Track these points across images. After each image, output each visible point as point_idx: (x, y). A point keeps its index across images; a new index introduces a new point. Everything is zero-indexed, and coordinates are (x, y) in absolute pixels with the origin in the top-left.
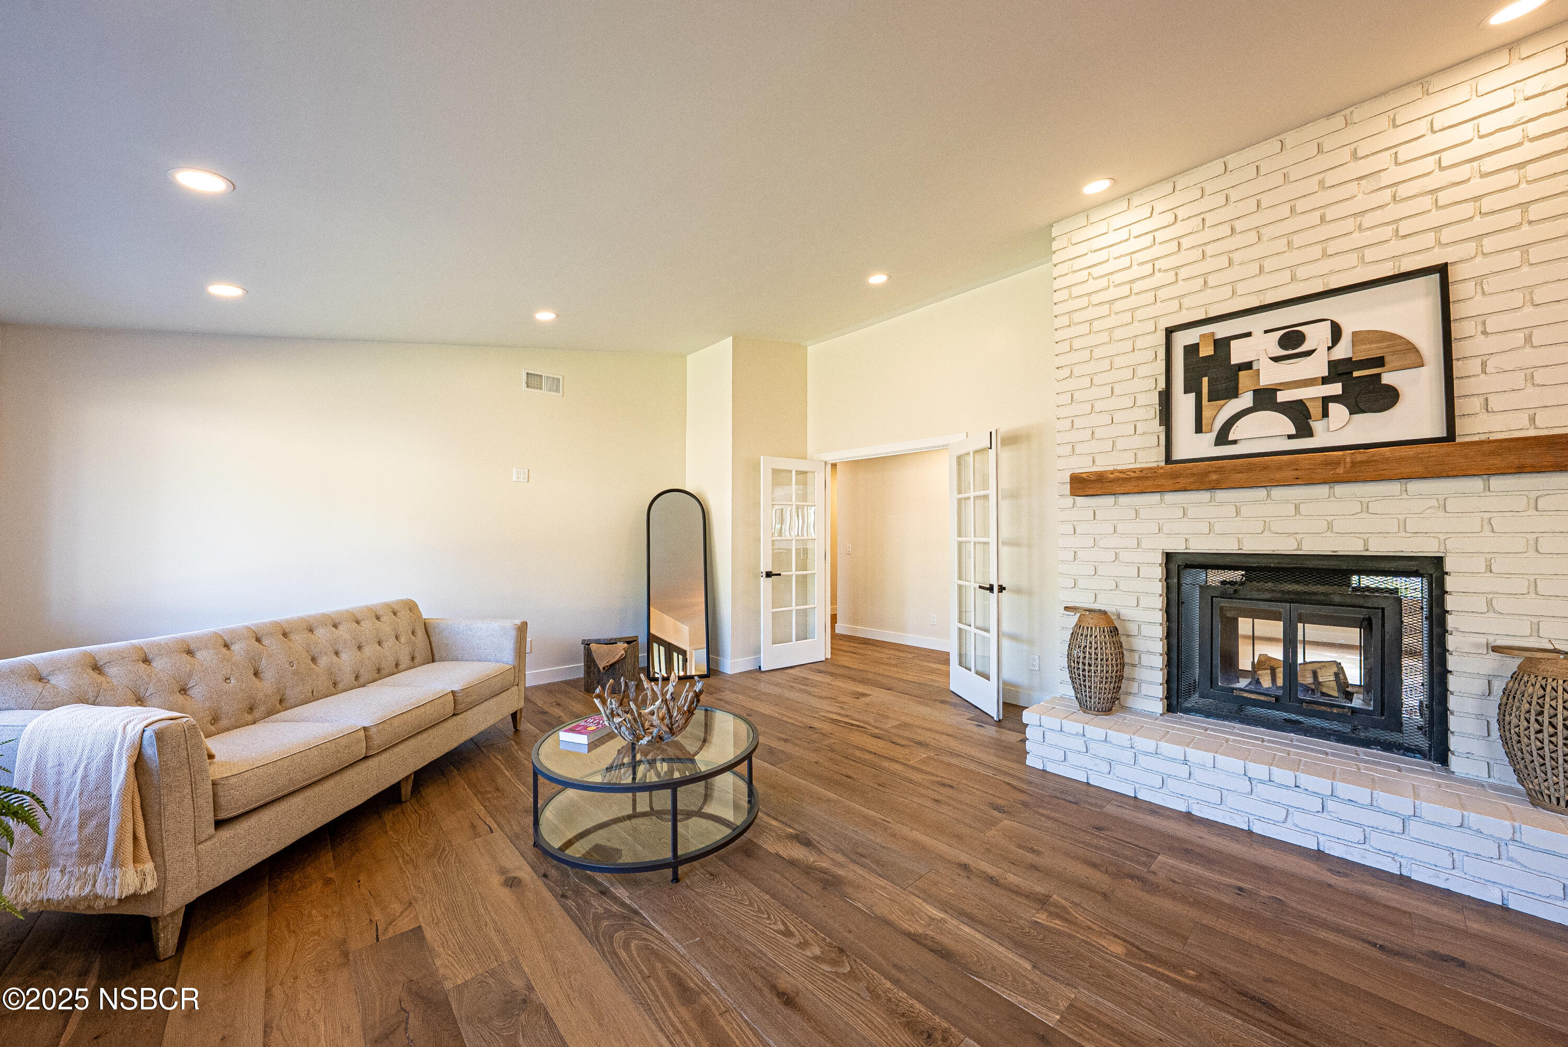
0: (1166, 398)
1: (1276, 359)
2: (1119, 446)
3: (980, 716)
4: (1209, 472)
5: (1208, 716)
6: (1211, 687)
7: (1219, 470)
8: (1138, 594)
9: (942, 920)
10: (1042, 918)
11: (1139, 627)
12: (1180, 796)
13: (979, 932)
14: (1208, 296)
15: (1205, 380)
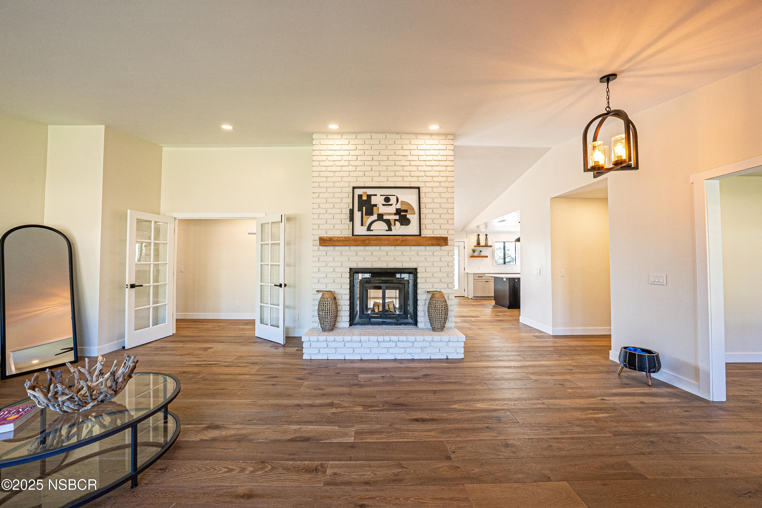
0: (352, 212)
1: (383, 205)
2: (336, 227)
3: (275, 345)
4: (366, 240)
5: (362, 325)
6: (363, 315)
7: (368, 239)
8: (341, 284)
9: (300, 428)
10: (334, 410)
11: (342, 296)
12: (358, 354)
13: (315, 425)
14: (365, 179)
15: (364, 208)
